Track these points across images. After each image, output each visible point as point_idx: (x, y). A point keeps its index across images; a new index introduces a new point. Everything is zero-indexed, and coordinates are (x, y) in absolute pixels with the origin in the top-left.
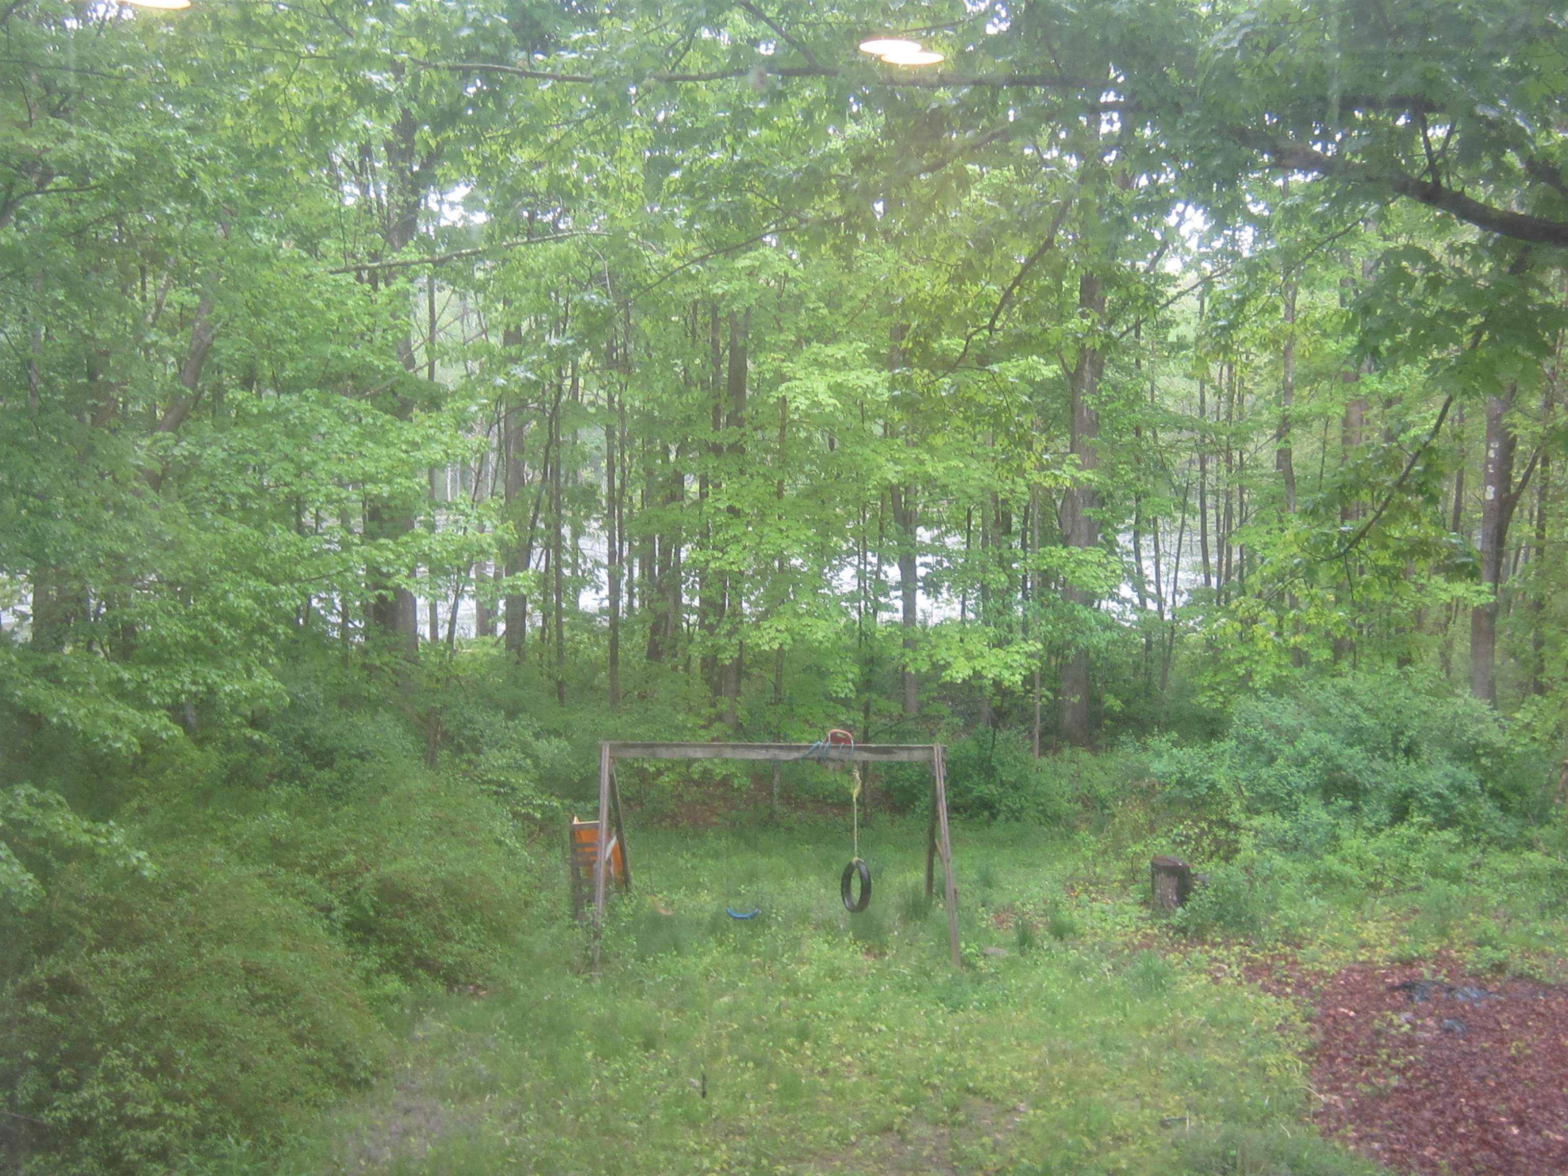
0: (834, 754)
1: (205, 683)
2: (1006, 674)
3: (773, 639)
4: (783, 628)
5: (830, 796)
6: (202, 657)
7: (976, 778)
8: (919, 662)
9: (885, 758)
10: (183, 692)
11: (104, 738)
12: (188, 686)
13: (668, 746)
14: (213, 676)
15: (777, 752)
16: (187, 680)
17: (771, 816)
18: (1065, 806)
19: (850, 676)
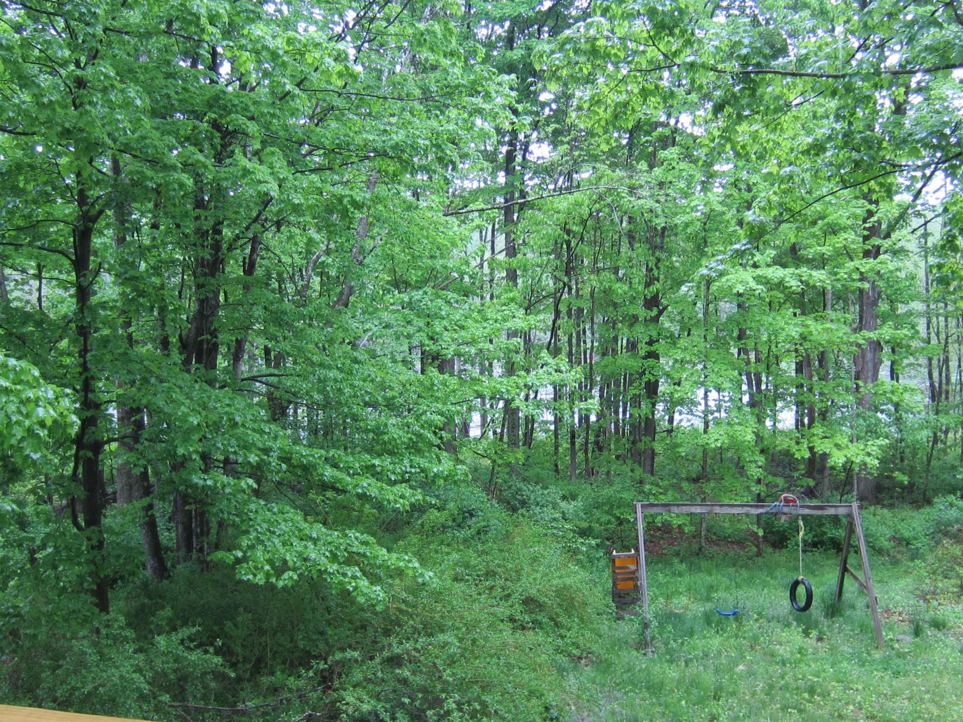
0: (786, 510)
1: (419, 467)
2: (868, 460)
3: (717, 440)
4: (722, 433)
5: (729, 536)
6: (413, 451)
7: (828, 525)
8: (803, 452)
9: (819, 512)
10: (407, 472)
11: (389, 502)
12: (408, 469)
13: (678, 505)
14: (423, 462)
15: (749, 509)
16: (408, 465)
17: (700, 549)
18: (886, 544)
19: (760, 464)
